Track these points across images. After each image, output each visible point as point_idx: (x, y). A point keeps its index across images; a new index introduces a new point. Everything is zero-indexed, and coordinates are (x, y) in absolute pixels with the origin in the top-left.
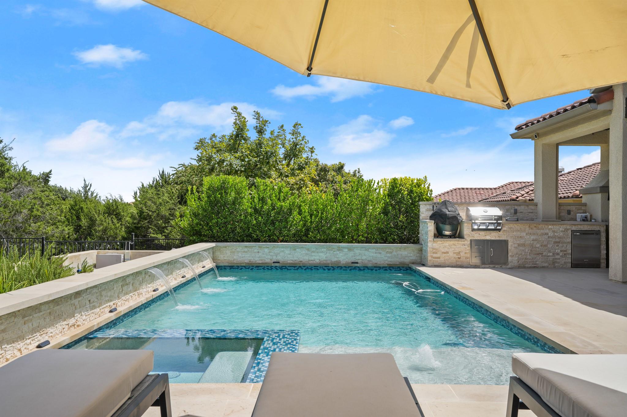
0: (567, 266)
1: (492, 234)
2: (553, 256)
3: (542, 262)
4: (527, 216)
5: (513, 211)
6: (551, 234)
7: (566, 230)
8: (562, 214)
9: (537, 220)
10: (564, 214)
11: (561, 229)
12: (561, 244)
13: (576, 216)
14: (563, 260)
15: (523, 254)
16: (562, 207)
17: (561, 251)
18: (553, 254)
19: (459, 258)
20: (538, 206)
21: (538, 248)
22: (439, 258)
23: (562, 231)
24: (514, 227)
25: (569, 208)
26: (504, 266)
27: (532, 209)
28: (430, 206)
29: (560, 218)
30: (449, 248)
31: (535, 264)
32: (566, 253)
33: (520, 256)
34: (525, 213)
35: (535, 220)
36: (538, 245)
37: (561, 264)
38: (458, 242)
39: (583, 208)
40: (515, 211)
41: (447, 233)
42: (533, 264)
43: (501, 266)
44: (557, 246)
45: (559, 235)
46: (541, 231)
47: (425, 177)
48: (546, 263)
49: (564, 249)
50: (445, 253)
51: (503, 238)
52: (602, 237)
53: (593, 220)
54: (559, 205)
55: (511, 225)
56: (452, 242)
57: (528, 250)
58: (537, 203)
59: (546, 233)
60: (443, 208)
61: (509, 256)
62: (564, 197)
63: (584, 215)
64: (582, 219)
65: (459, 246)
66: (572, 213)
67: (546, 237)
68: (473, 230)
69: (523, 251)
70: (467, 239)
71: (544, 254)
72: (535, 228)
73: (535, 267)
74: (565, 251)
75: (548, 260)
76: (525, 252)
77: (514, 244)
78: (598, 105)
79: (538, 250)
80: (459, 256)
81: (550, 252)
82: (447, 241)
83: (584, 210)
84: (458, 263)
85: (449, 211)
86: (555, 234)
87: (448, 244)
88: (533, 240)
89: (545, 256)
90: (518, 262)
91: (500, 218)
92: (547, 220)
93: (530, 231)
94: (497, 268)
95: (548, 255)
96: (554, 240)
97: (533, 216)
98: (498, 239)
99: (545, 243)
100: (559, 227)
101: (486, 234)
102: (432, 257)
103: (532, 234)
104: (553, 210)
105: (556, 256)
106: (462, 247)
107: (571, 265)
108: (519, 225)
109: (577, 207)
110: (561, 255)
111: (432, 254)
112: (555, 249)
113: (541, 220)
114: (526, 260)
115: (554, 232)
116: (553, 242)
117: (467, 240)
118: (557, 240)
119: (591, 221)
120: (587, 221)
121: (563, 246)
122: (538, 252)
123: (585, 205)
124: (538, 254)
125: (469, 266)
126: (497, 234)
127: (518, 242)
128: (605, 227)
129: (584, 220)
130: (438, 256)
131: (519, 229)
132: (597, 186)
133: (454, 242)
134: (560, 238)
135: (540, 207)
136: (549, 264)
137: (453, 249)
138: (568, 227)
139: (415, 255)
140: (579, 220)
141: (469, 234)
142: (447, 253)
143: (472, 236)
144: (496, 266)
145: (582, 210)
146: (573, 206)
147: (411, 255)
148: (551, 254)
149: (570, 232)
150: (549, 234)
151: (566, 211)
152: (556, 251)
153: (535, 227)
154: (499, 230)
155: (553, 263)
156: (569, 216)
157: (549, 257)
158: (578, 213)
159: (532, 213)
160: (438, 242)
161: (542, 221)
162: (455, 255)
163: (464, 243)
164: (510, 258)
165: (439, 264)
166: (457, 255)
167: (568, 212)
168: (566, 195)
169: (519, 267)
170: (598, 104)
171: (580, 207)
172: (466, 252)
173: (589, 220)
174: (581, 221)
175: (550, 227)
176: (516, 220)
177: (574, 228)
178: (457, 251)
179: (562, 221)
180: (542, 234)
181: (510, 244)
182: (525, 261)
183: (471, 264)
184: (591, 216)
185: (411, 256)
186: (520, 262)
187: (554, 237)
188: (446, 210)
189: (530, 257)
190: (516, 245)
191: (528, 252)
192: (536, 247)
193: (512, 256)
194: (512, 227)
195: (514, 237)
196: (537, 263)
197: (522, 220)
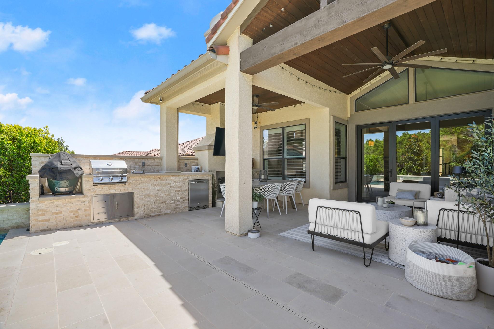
0: (185, 210)
1: (117, 188)
2: (175, 203)
3: (166, 209)
4: (154, 168)
5: (141, 164)
6: (173, 184)
7: (185, 180)
8: (181, 166)
9: (162, 172)
10: (182, 166)
11: (181, 179)
12: (181, 192)
13: (191, 167)
14: (182, 205)
15: (149, 204)
16: (181, 161)
17: (181, 198)
18: (175, 201)
19: (77, 217)
20: (163, 159)
21: (162, 197)
22: (48, 220)
23: (181, 181)
24: (139, 179)
25: (186, 161)
26: (130, 219)
27: (158, 162)
28: (46, 158)
29: (180, 170)
30: (63, 206)
31: (160, 212)
32: (185, 199)
33: (146, 206)
34: (152, 166)
35: (160, 171)
36: (162, 195)
37: (181, 209)
38: (75, 199)
39: (196, 161)
40: (143, 164)
41: (62, 189)
42: (158, 212)
43: (127, 219)
44: (178, 194)
45: (179, 184)
46: (165, 182)
47: (47, 127)
48: (169, 210)
49: (183, 196)
50: (57, 213)
51: (130, 190)
52: (209, 184)
53: (203, 171)
54: (179, 159)
55: (137, 178)
56: (67, 200)
57: (153, 200)
58: (162, 157)
59: (168, 184)
60: (55, 161)
61: (135, 208)
62: (181, 155)
63: (197, 166)
64: (195, 170)
65: (77, 204)
66: (188, 165)
67: (169, 186)
68: (94, 184)
69: (149, 201)
70: (87, 194)
71: (167, 202)
72: (159, 180)
73: (159, 215)
74: (184, 198)
75: (171, 206)
76: (151, 202)
77: (140, 195)
78: (217, 56)
79: (162, 199)
80: (77, 215)
81: (172, 200)
82: (59, 199)
83: (196, 163)
84: (75, 223)
85: (62, 164)
86: (176, 183)
87: (61, 203)
88: (157, 191)
89: (168, 204)
90: (144, 212)
91: (126, 171)
92: (169, 172)
93: (155, 182)
94: (123, 221)
95: (171, 202)
96: (175, 189)
97: (159, 168)
98: (124, 192)
99: (168, 192)
100: (179, 178)
101: (110, 188)
102: (36, 220)
103: (157, 185)
104: (174, 163)
105: (177, 203)
106: (81, 204)
107: (189, 209)
108: (145, 177)
109: (191, 160)
110: (181, 201)
111: (37, 217)
112: (176, 197)
113: (164, 172)
114: (152, 210)
115: (175, 182)
116: (174, 191)
117: (87, 196)
118: (178, 189)
119: (201, 171)
120: (199, 171)
121: (182, 194)
122: (162, 201)
123: (197, 159)
124: (162, 203)
125: (90, 224)
126: (122, 187)
127: (144, 194)
128: (212, 176)
129: (197, 171)
130: (46, 218)
131: (145, 181)
132: (205, 145)
133: (70, 200)
134: (180, 187)
135: (164, 160)
136: (172, 211)
137: (69, 208)
138: (186, 177)
139: (20, 217)
140: (194, 171)
141: (90, 188)
142: (61, 212)
143: (94, 191)
144: (122, 219)
145: (195, 163)
146: (189, 160)
147: (15, 217)
148: (173, 202)
149: (187, 182)
150: (171, 184)
151: (184, 163)
152: (177, 198)
153: (159, 178)
154: (125, 183)
155: (175, 209)
156: (186, 168)
157: (172, 205)
158: (192, 165)
159: (158, 165)
160: (46, 202)
161: (166, 173)
162: (72, 215)
163: (83, 199)
164: (136, 210)
165: (49, 228)
166: (74, 214)
167: (185, 165)
168: (182, 154)
169: (145, 217)
170: (217, 54)
171: (194, 160)
172: (86, 209)
173: (200, 171)
174: (195, 172)
175: (172, 178)
176: (142, 172)
177: (191, 178)
178: (74, 210)
179: (182, 171)
180: (166, 185)
181: (136, 196)
182: (150, 211)
183: (93, 221)
184: (201, 167)
185: (14, 219)
186: (145, 212)
187: (176, 186)
188: (59, 163)
189: (155, 206)
190: (142, 197)
191: (153, 202)
192: (160, 197)
193: (138, 207)
194: (137, 179)
195: (140, 189)
196: (162, 211)
197: (149, 171)
